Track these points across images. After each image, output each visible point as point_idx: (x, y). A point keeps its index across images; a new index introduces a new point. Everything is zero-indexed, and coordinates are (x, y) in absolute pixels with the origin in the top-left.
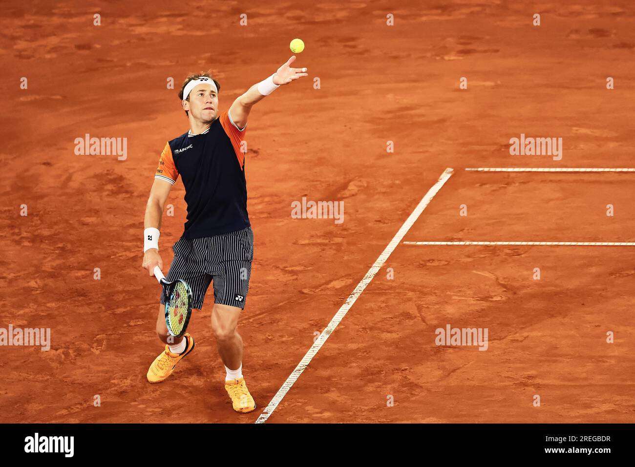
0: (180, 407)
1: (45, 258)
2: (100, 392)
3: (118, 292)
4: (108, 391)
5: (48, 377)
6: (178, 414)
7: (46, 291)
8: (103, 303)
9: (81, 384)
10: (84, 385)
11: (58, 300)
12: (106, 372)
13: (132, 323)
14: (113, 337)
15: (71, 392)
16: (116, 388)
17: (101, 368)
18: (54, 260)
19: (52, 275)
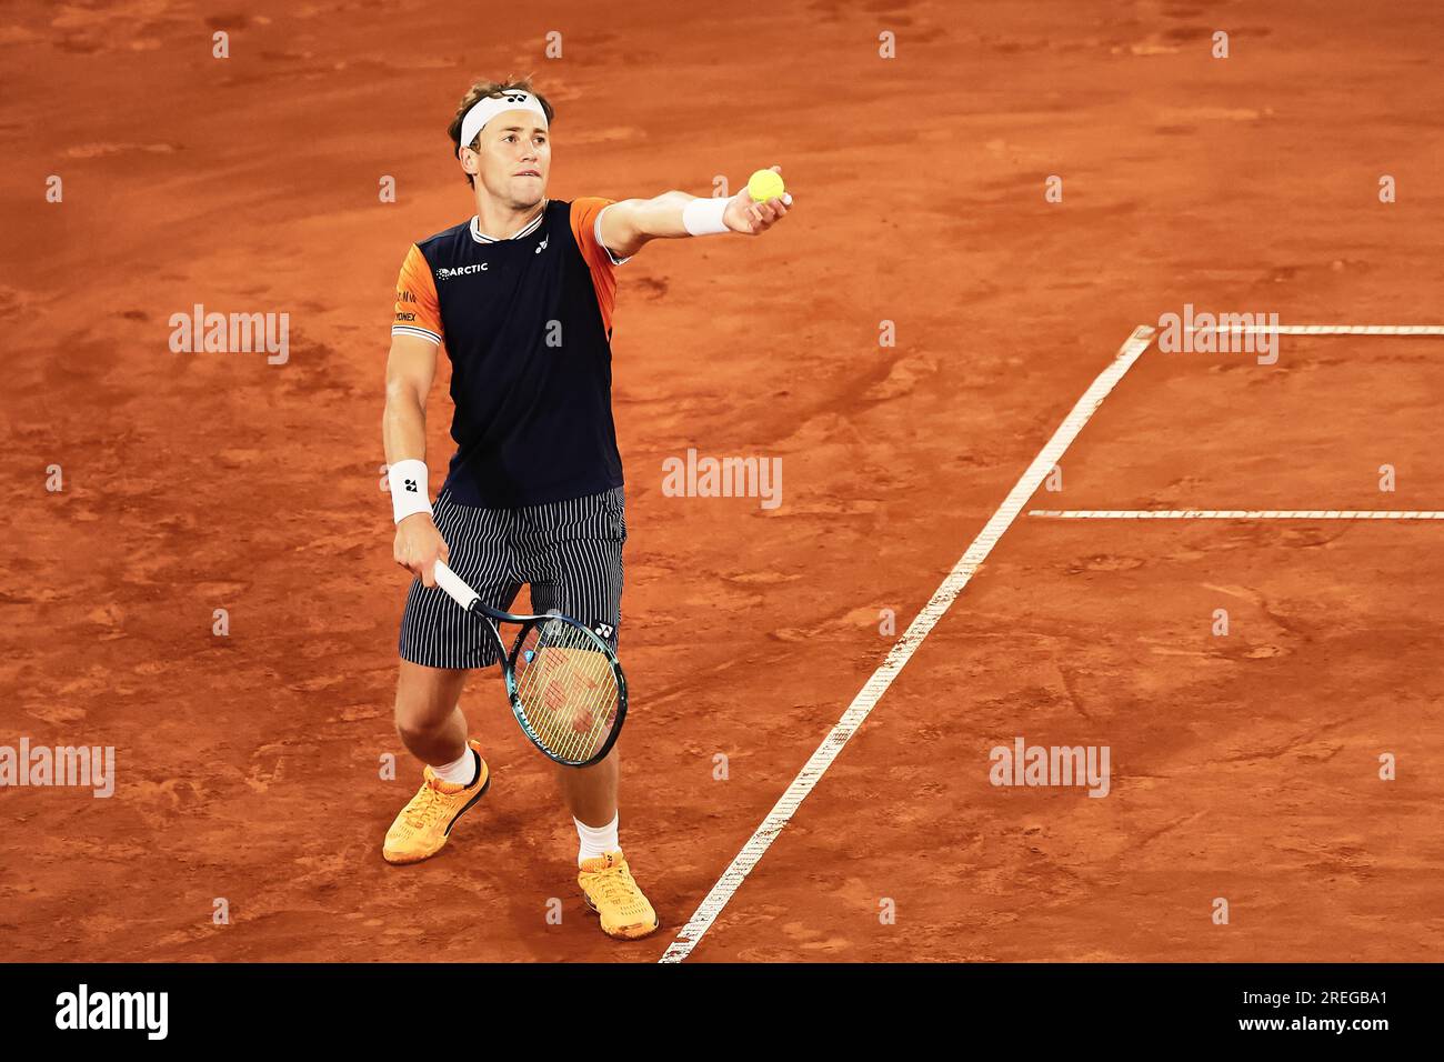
0: (470, 924)
1: (130, 551)
2: (267, 888)
3: (313, 637)
4: (289, 885)
5: (139, 850)
6: (464, 941)
7: (134, 631)
8: (276, 664)
9: (220, 868)
10: (229, 870)
11: (162, 657)
12: (285, 837)
13: (349, 716)
14: (300, 749)
15: (195, 886)
16: (308, 878)
17: (272, 827)
18: (152, 555)
19: (147, 595)
